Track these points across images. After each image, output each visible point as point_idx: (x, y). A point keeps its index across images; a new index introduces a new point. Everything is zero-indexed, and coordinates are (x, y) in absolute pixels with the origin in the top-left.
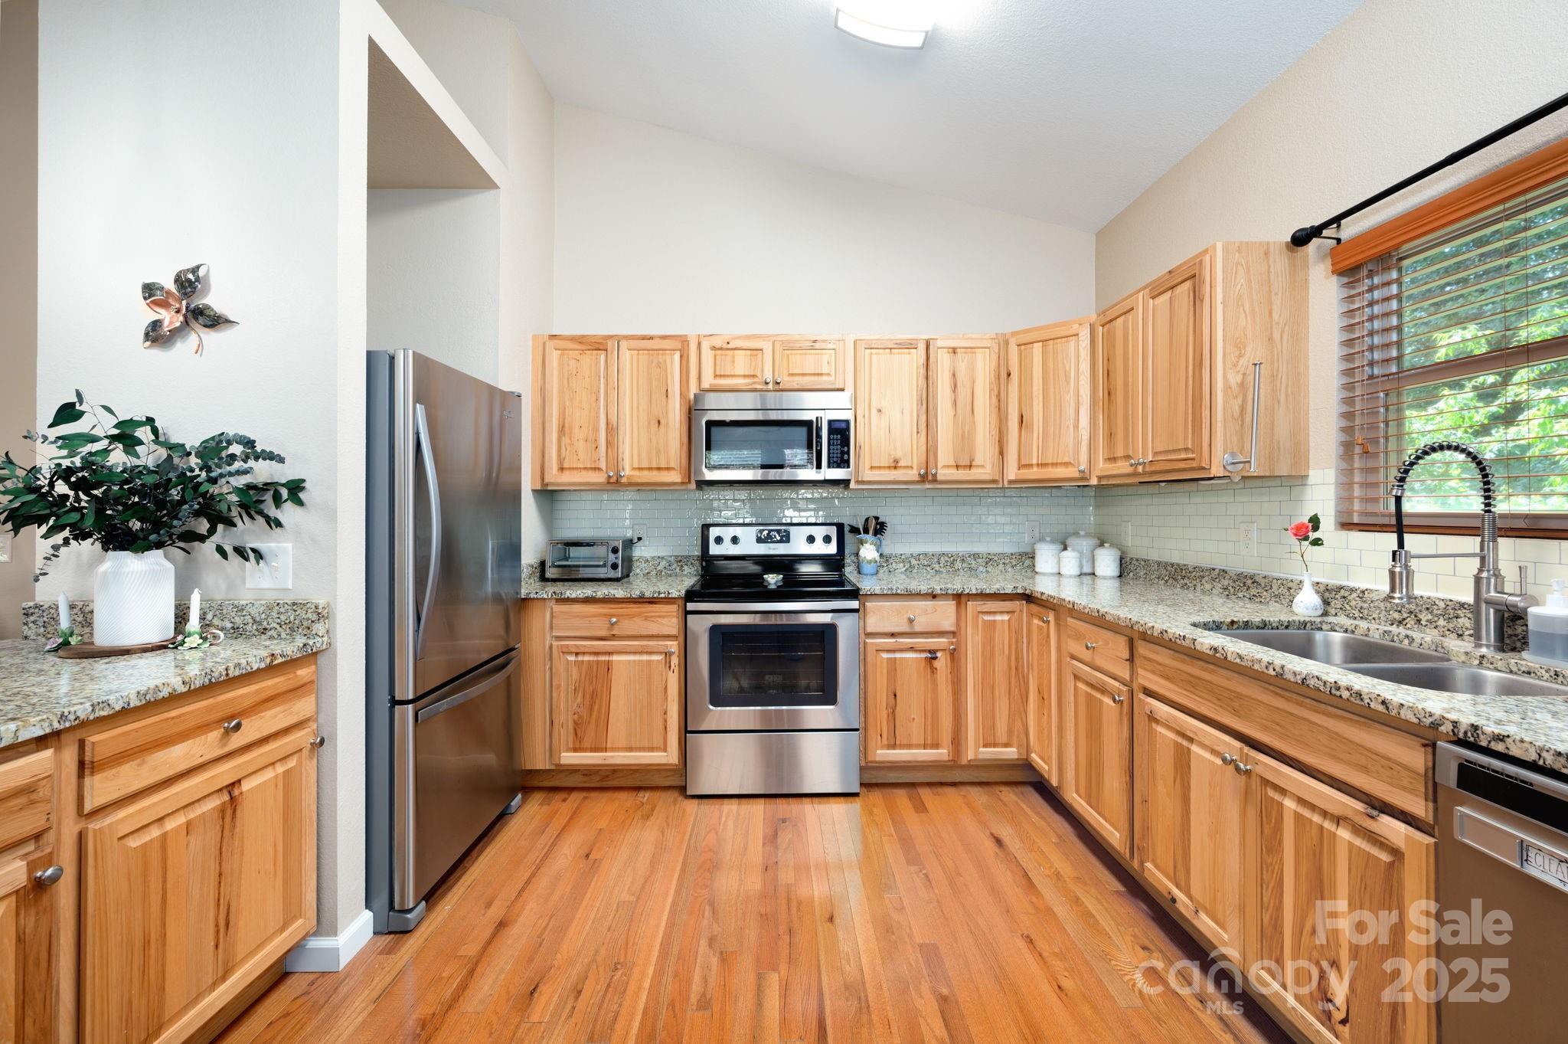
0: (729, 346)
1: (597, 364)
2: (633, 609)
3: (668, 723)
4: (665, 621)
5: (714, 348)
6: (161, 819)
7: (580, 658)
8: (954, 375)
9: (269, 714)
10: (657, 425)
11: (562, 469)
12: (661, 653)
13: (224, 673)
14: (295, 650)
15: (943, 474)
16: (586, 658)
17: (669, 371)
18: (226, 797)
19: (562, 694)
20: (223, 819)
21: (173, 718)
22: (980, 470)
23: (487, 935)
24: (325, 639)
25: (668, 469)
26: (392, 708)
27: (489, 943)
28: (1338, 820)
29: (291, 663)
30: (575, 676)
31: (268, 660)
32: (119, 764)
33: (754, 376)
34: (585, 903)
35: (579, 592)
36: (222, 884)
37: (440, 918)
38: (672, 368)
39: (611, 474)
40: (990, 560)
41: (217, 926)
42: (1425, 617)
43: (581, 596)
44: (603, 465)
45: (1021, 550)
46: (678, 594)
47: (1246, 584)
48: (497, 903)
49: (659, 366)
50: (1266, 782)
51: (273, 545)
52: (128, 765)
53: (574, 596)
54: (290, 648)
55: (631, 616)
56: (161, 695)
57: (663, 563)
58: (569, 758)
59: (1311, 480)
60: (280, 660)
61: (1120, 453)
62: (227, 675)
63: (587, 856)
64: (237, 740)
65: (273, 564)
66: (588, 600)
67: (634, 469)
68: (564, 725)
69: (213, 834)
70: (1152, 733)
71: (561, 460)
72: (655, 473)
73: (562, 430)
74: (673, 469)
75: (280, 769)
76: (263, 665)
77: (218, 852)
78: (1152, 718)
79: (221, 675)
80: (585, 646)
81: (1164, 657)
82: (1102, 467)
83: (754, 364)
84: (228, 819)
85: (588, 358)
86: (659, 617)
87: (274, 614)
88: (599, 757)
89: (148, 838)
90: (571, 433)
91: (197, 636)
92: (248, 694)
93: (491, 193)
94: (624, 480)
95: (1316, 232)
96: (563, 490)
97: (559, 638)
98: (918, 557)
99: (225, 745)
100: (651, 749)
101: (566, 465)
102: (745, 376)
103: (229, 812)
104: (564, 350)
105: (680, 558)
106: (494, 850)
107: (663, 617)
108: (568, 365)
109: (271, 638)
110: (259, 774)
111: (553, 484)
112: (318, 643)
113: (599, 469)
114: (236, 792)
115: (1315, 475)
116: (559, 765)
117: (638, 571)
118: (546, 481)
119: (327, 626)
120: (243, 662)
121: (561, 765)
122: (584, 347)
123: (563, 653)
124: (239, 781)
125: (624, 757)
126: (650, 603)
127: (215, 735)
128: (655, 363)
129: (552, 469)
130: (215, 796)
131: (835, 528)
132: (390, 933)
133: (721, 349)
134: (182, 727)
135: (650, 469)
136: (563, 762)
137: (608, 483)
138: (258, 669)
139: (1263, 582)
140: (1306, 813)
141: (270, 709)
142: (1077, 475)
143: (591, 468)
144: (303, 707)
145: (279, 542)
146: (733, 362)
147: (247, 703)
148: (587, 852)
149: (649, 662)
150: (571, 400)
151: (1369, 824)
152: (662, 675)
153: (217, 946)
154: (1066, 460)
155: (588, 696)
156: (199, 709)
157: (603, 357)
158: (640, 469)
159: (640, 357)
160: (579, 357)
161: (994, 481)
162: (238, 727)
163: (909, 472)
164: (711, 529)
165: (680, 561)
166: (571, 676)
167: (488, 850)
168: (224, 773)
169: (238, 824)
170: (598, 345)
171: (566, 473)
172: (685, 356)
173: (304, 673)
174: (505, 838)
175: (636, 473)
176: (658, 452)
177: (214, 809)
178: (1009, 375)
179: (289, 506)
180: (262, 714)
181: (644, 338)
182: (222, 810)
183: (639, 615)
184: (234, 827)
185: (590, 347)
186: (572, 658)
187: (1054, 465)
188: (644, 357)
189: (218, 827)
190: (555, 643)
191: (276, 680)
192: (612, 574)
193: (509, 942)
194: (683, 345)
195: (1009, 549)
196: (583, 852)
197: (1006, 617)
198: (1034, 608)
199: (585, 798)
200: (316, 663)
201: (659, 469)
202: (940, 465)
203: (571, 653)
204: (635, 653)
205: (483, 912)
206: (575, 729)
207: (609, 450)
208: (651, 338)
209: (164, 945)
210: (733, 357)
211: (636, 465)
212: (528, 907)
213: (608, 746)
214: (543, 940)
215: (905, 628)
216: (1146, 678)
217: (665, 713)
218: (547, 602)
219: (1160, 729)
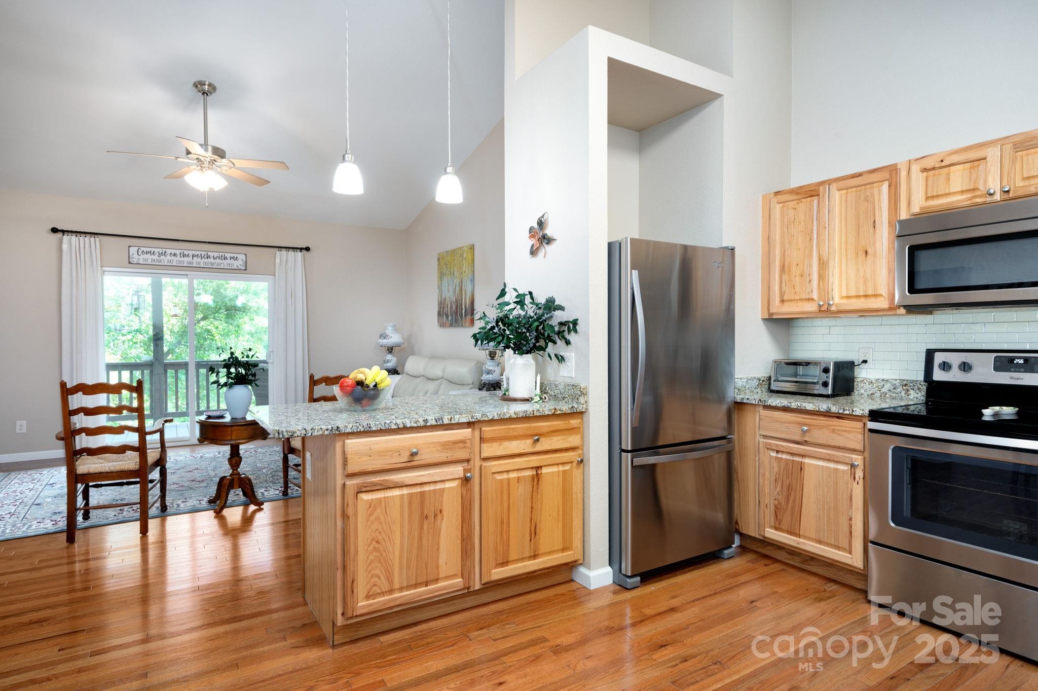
0: (943, 164)
1: (811, 209)
2: (822, 421)
3: (853, 529)
4: (850, 436)
5: (925, 170)
6: (508, 471)
7: (780, 455)
9: (555, 438)
10: (864, 255)
11: (783, 301)
12: (847, 464)
13: (532, 413)
14: (567, 409)
16: (784, 456)
17: (876, 203)
18: (535, 473)
19: (766, 481)
20: (533, 482)
21: (512, 428)
23: (661, 610)
24: (584, 406)
25: (876, 296)
26: (620, 453)
27: (660, 614)
29: (564, 415)
30: (776, 470)
31: (553, 411)
32: (492, 442)
33: (974, 190)
34: (728, 624)
35: (778, 402)
36: (533, 512)
37: (646, 591)
38: (880, 200)
39: (821, 303)
41: (531, 531)
43: (779, 405)
44: (815, 296)
46: (861, 412)
48: (678, 599)
49: (866, 200)
51: (568, 354)
52: (495, 443)
53: (774, 404)
54: (565, 407)
55: (820, 427)
56: (506, 417)
57: (888, 386)
58: (771, 534)
60: (559, 412)
62: (533, 414)
63: (752, 602)
64: (539, 447)
65: (567, 364)
66: (785, 409)
67: (843, 298)
68: (768, 506)
69: (528, 487)
71: (782, 294)
72: (862, 300)
73: (783, 269)
74: (881, 295)
75: (561, 468)
76: (550, 413)
77: (531, 497)
79: (531, 414)
80: (782, 446)
83: (974, 176)
84: (535, 483)
85: (803, 206)
86: (845, 431)
87: (567, 390)
88: (794, 540)
89: (503, 478)
90: (789, 271)
91: (538, 397)
92: (545, 426)
93: (717, 103)
94: (833, 308)
96: (798, 318)
97: (765, 437)
99: (534, 448)
100: (838, 548)
101: (785, 298)
102: (962, 192)
103: (536, 480)
104: (784, 202)
105: (905, 382)
106: (698, 574)
107: (849, 432)
108: (788, 214)
109: (566, 402)
110: (550, 467)
111: (777, 314)
112: (581, 408)
113: (812, 299)
114: (539, 472)
116: (764, 537)
117: (862, 391)
118: (771, 311)
119: (585, 399)
120: (541, 410)
121: (766, 538)
122: (800, 197)
123: (767, 449)
124: (541, 467)
125: (814, 546)
126: (838, 417)
127: (529, 441)
128: (862, 198)
129: (775, 302)
130: (530, 470)
132: (619, 585)
133: (934, 169)
134: (516, 434)
135: (858, 297)
136: (767, 535)
137: (820, 311)
138: (548, 414)
141: (556, 436)
143: (806, 299)
144: (574, 440)
145: (570, 352)
146: (948, 179)
147: (545, 430)
148: (754, 599)
149: (836, 469)
150: (790, 243)
152: (847, 484)
153: (531, 540)
155: (785, 488)
156: (523, 427)
157: (816, 202)
158: (848, 297)
159: (849, 195)
160: (796, 206)
162: (538, 440)
164: (937, 354)
165: (906, 385)
166: (773, 468)
167: (695, 572)
168: (534, 461)
169: (540, 487)
170: (811, 192)
171: (786, 304)
172: (893, 185)
173: (574, 422)
174: (709, 570)
175: (845, 301)
176: (865, 282)
177: (529, 476)
179: (572, 333)
180: (552, 438)
181: (853, 176)
182: (533, 477)
183: (827, 426)
184: (538, 488)
185: (805, 196)
186: (774, 454)
188: (852, 194)
189: (531, 485)
190: (762, 440)
191: (559, 422)
192: (823, 391)
193: (670, 619)
194: (891, 175)
196: (751, 598)
199: (783, 570)
200: (582, 419)
201: (866, 296)
203: (773, 450)
204: (824, 459)
205: (668, 599)
206: (776, 512)
207: (821, 282)
208: (860, 175)
209: (509, 527)
210: (948, 174)
211: (844, 294)
212: (693, 609)
213: (801, 534)
214: (688, 628)
217: (851, 519)
218: (757, 407)
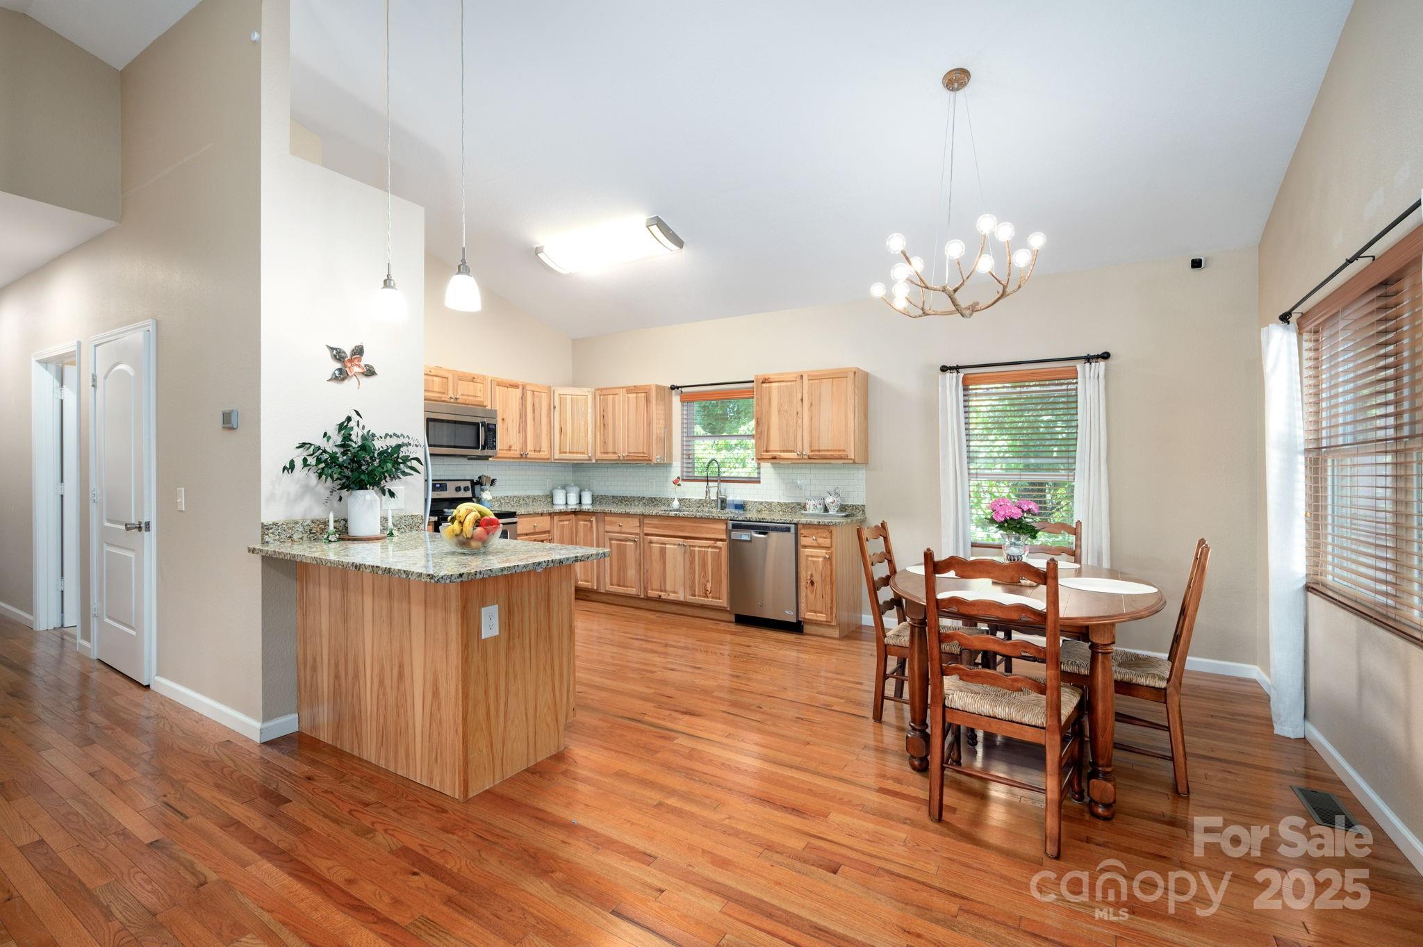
8: (534, 405)
15: (531, 454)
22: (543, 453)
28: (708, 547)
33: (443, 393)
40: (534, 499)
42: (705, 504)
45: (546, 494)
47: (653, 501)
50: (690, 546)
51: (396, 487)
59: (673, 465)
61: (610, 450)
65: (397, 497)
70: (651, 548)
78: (651, 542)
81: (656, 522)
82: (599, 456)
83: (443, 386)
87: (403, 521)
95: (678, 388)
98: (504, 498)
115: (674, 464)
131: (469, 482)
139: (658, 500)
140: (701, 549)
142: (587, 458)
151: (715, 545)
154: (582, 451)
161: (548, 459)
163: (515, 452)
178: (554, 408)
187: (577, 453)
195: (540, 493)
197: (568, 522)
198: (580, 517)
202: (528, 449)
215: (532, 531)
216: (647, 530)
219: (653, 545)
